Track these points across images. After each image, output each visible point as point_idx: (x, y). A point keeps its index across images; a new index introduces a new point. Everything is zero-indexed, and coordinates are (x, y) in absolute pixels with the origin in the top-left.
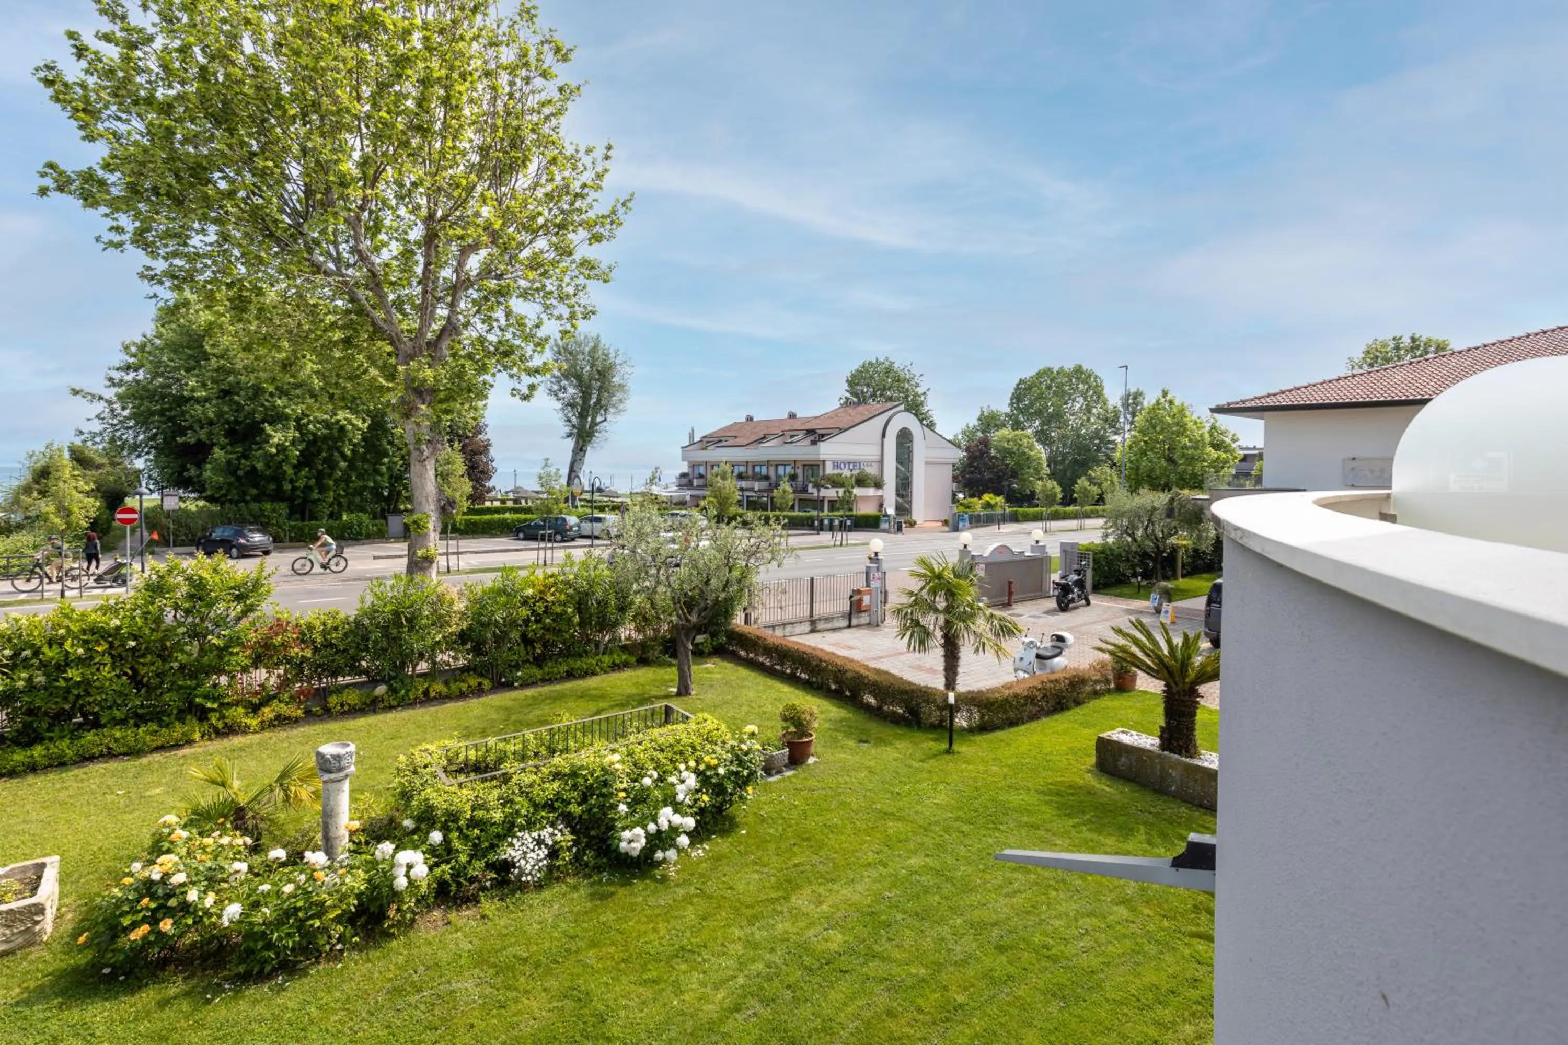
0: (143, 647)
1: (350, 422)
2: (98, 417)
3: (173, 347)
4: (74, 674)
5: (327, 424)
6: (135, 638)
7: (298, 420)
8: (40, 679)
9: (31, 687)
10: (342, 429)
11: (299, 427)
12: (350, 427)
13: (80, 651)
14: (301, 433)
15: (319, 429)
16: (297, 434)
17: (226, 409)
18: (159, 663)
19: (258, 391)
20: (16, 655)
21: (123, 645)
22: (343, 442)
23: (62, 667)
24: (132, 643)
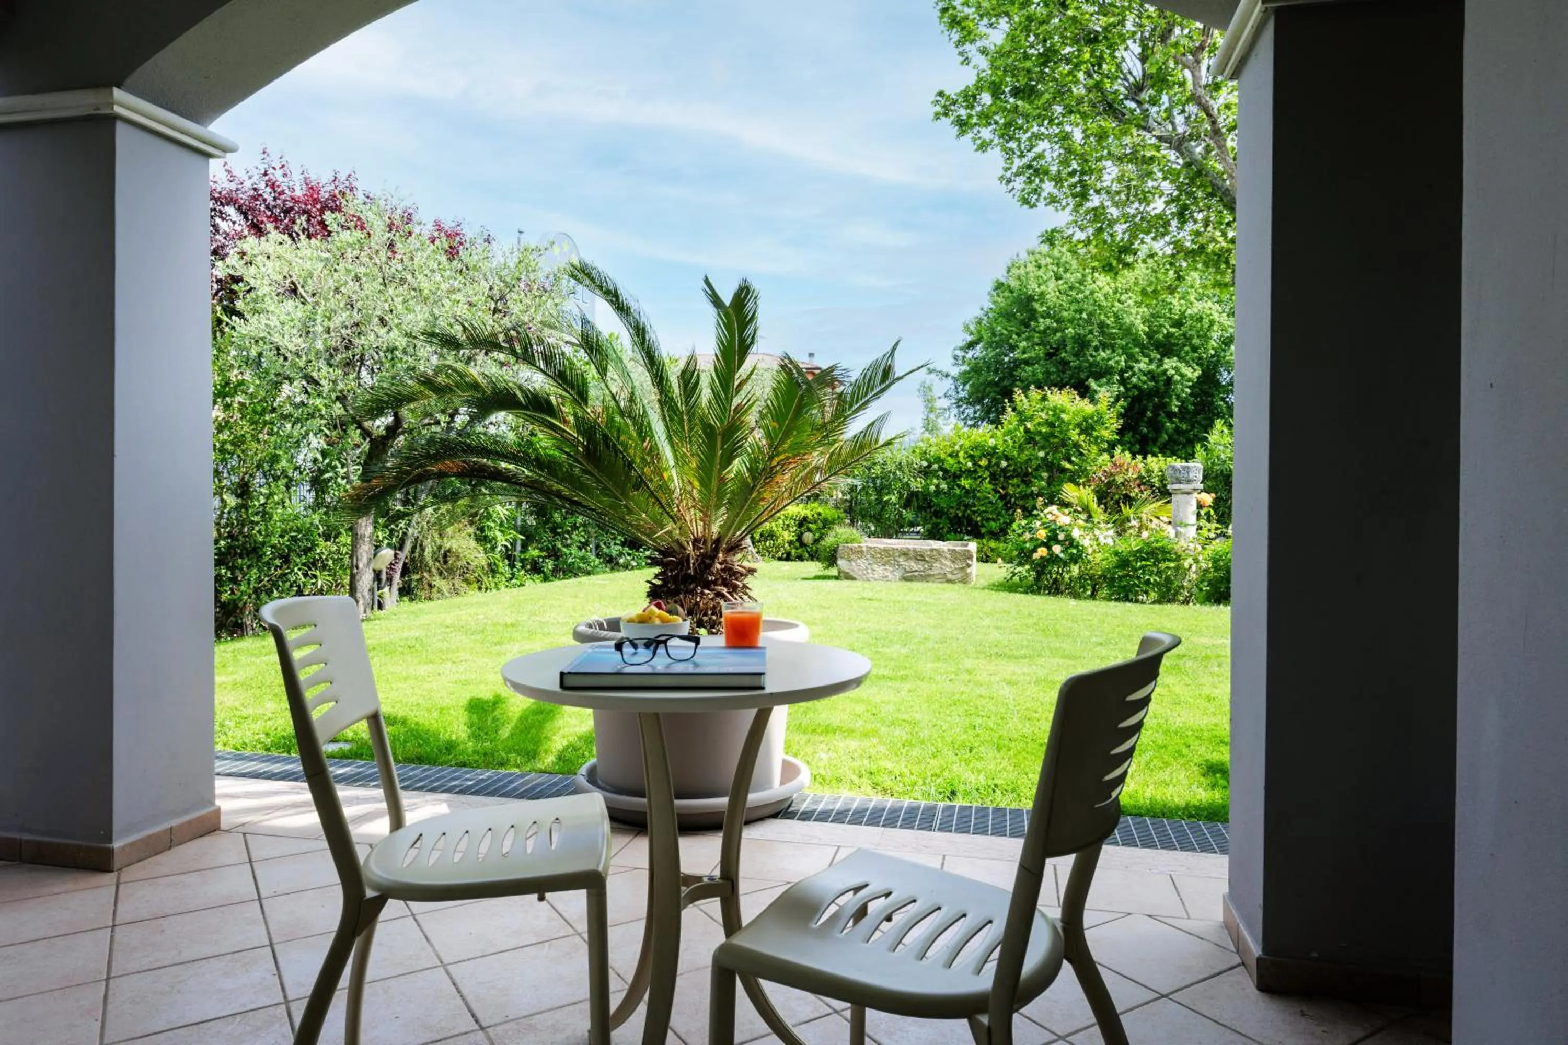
0: (1012, 468)
1: (1176, 369)
2: (945, 396)
3: (1007, 315)
4: (965, 482)
5: (1152, 376)
6: (1007, 458)
7: (1121, 373)
8: (944, 486)
9: (938, 492)
10: (1169, 380)
11: (1123, 382)
12: (1177, 378)
13: (970, 464)
14: (1125, 388)
15: (1144, 383)
16: (1122, 389)
17: (1053, 369)
18: (1023, 487)
19: (1082, 344)
20: (929, 466)
21: (998, 464)
22: (1170, 397)
23: (956, 477)
24: (1004, 464)
